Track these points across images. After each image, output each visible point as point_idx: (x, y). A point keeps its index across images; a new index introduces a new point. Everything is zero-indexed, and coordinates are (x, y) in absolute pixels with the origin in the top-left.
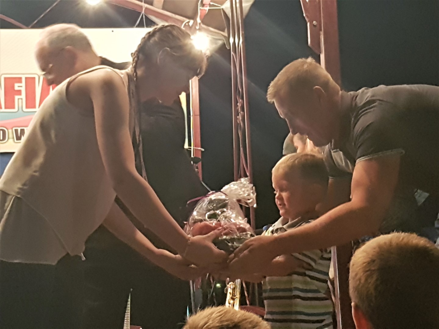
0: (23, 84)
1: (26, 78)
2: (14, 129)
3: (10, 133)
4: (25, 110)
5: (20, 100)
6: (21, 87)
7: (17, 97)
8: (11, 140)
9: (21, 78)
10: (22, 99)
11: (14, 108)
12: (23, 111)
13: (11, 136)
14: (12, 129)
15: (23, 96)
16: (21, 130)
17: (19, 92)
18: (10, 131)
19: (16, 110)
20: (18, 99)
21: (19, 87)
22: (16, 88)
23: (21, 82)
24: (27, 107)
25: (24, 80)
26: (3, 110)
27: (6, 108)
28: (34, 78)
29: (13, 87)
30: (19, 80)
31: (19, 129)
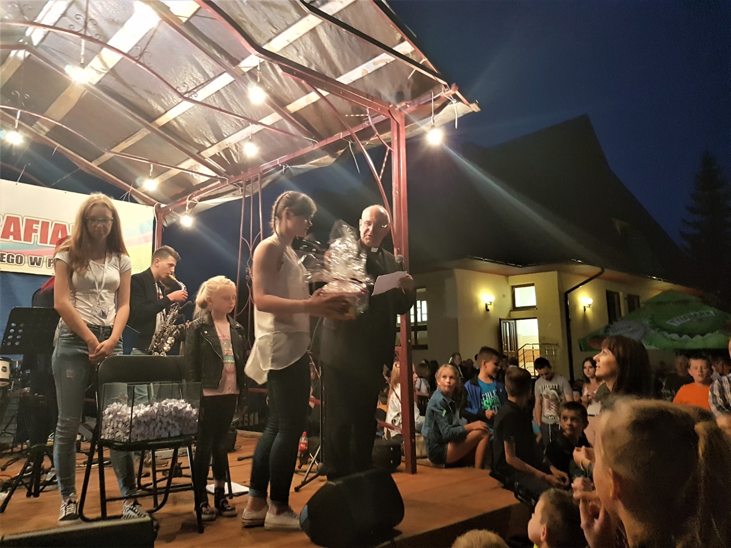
0: (40, 225)
1: (42, 222)
2: (29, 256)
3: (26, 259)
4: (39, 244)
6: (38, 227)
7: (33, 234)
8: (26, 265)
9: (39, 221)
10: (37, 236)
11: (31, 241)
12: (37, 244)
13: (26, 261)
14: (28, 256)
15: (39, 233)
16: (35, 258)
17: (36, 231)
18: (26, 257)
19: (32, 243)
20: (35, 236)
21: (36, 227)
22: (34, 227)
23: (38, 224)
24: (40, 243)
25: (40, 223)
26: (23, 241)
28: (48, 223)
29: (32, 227)
30: (37, 222)
31: (33, 257)
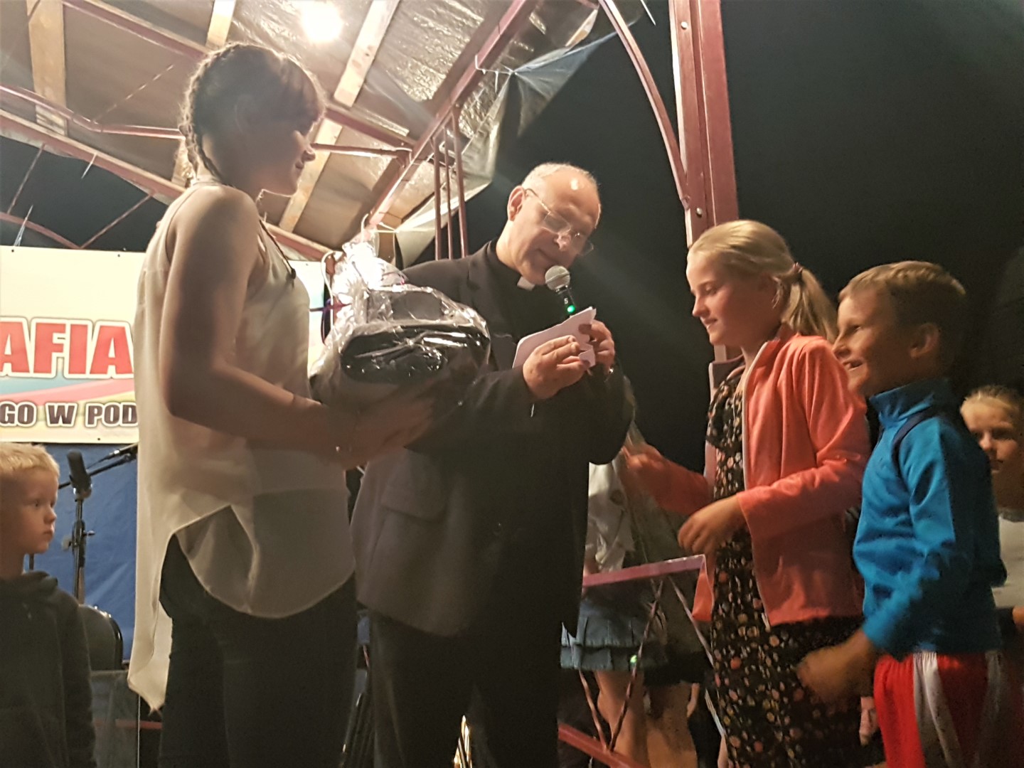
0: (67, 335)
1: (72, 326)
2: (47, 405)
3: (41, 412)
4: (67, 375)
5: (60, 360)
6: (64, 339)
7: (55, 355)
8: (41, 424)
9: (63, 325)
10: (63, 358)
11: (49, 371)
12: (64, 377)
13: (41, 416)
14: (44, 404)
15: (66, 353)
16: (59, 407)
17: (59, 348)
18: (41, 408)
20: (58, 358)
21: (59, 338)
22: (55, 341)
23: (63, 331)
24: (70, 372)
25: (68, 329)
26: (32, 374)
27: (36, 371)
28: (85, 327)
29: (51, 339)
30: (61, 328)
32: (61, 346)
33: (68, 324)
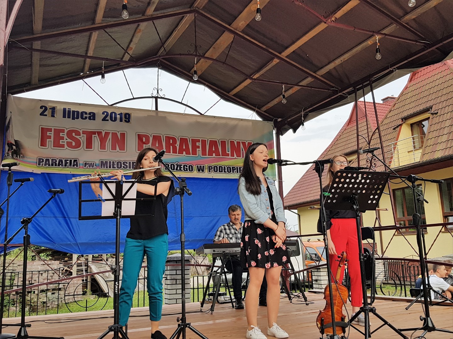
0: (200, 143)
2: (197, 165)
3: (195, 168)
5: (199, 151)
6: (199, 144)
7: (197, 149)
8: (195, 171)
11: (196, 154)
12: (200, 156)
15: (201, 149)
18: (195, 166)
19: (197, 156)
24: (202, 155)
27: (192, 155)
28: (206, 141)
30: (199, 141)
31: (199, 166)
32: (199, 146)
33: (201, 139)
